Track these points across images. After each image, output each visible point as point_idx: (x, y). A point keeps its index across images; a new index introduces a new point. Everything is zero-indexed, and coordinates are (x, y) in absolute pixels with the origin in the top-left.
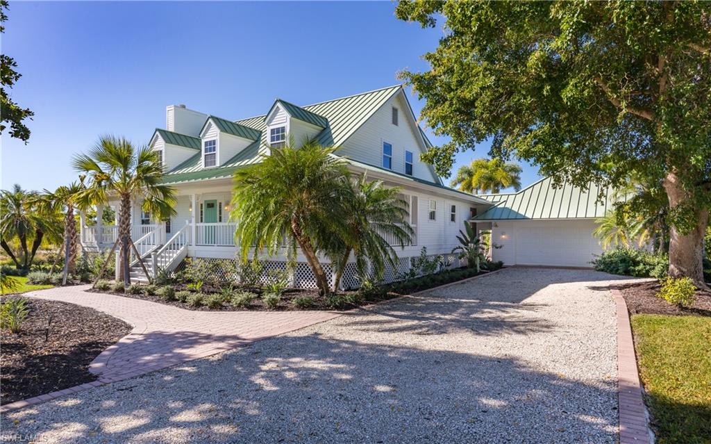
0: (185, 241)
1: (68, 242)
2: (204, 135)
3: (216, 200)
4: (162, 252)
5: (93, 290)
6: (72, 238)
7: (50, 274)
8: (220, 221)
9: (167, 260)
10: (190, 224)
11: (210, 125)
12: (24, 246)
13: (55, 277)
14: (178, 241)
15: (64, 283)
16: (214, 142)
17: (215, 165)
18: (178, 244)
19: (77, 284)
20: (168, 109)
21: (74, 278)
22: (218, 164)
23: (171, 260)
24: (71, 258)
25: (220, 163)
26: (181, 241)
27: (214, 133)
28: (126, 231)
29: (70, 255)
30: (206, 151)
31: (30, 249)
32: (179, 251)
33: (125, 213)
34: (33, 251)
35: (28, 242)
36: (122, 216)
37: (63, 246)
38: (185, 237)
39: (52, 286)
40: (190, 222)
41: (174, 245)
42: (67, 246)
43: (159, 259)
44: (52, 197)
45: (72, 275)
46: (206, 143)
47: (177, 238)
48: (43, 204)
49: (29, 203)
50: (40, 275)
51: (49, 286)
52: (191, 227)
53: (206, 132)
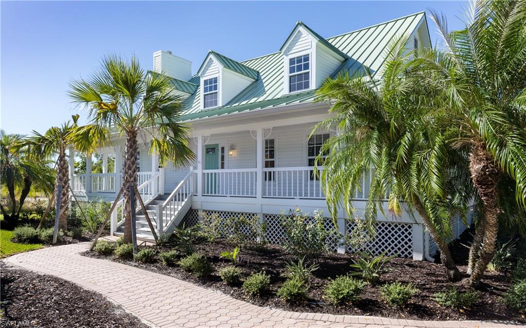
0: (189, 191)
1: (60, 192)
2: (204, 73)
3: (218, 145)
4: (167, 204)
5: (91, 253)
6: (63, 188)
7: (38, 230)
8: (222, 167)
9: (172, 213)
10: (196, 171)
11: (211, 61)
12: (12, 195)
13: (44, 233)
14: (182, 191)
15: (55, 241)
16: (215, 80)
17: (217, 105)
18: (183, 194)
19: (70, 243)
20: (154, 56)
21: (66, 235)
22: (220, 104)
23: (176, 213)
24: (62, 211)
25: (222, 102)
26: (186, 191)
27: (216, 70)
28: (132, 179)
29: (62, 207)
30: (206, 90)
31: (18, 198)
32: (184, 203)
33: (132, 155)
34: (21, 200)
35: (16, 192)
36: (128, 159)
37: (53, 197)
38: (189, 185)
39: (41, 246)
40: (195, 168)
41: (179, 194)
42: (58, 196)
43: (164, 212)
44: (42, 139)
45: (63, 231)
46: (206, 82)
47: (181, 187)
48: (32, 146)
49: (17, 146)
50: (28, 230)
51: (37, 246)
52: (196, 174)
53: (206, 69)
